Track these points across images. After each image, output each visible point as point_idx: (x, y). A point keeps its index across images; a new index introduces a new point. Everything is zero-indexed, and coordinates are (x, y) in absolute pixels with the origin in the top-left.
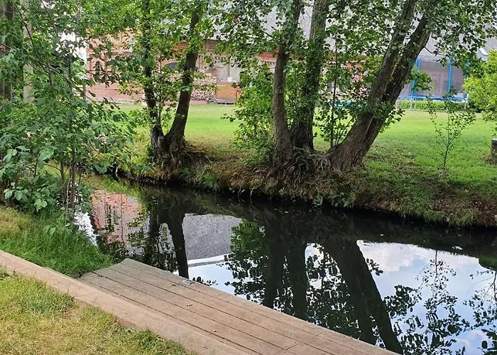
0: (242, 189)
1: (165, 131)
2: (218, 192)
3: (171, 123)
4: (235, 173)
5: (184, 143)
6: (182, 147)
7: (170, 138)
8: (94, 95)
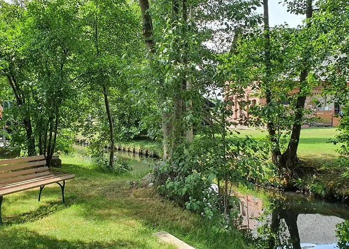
0: (345, 196)
1: (282, 151)
2: (325, 198)
3: (286, 146)
4: (339, 183)
5: (297, 159)
6: (295, 162)
7: (286, 156)
8: (239, 133)
